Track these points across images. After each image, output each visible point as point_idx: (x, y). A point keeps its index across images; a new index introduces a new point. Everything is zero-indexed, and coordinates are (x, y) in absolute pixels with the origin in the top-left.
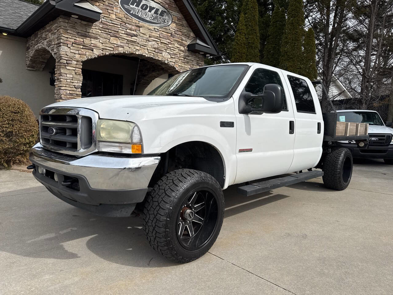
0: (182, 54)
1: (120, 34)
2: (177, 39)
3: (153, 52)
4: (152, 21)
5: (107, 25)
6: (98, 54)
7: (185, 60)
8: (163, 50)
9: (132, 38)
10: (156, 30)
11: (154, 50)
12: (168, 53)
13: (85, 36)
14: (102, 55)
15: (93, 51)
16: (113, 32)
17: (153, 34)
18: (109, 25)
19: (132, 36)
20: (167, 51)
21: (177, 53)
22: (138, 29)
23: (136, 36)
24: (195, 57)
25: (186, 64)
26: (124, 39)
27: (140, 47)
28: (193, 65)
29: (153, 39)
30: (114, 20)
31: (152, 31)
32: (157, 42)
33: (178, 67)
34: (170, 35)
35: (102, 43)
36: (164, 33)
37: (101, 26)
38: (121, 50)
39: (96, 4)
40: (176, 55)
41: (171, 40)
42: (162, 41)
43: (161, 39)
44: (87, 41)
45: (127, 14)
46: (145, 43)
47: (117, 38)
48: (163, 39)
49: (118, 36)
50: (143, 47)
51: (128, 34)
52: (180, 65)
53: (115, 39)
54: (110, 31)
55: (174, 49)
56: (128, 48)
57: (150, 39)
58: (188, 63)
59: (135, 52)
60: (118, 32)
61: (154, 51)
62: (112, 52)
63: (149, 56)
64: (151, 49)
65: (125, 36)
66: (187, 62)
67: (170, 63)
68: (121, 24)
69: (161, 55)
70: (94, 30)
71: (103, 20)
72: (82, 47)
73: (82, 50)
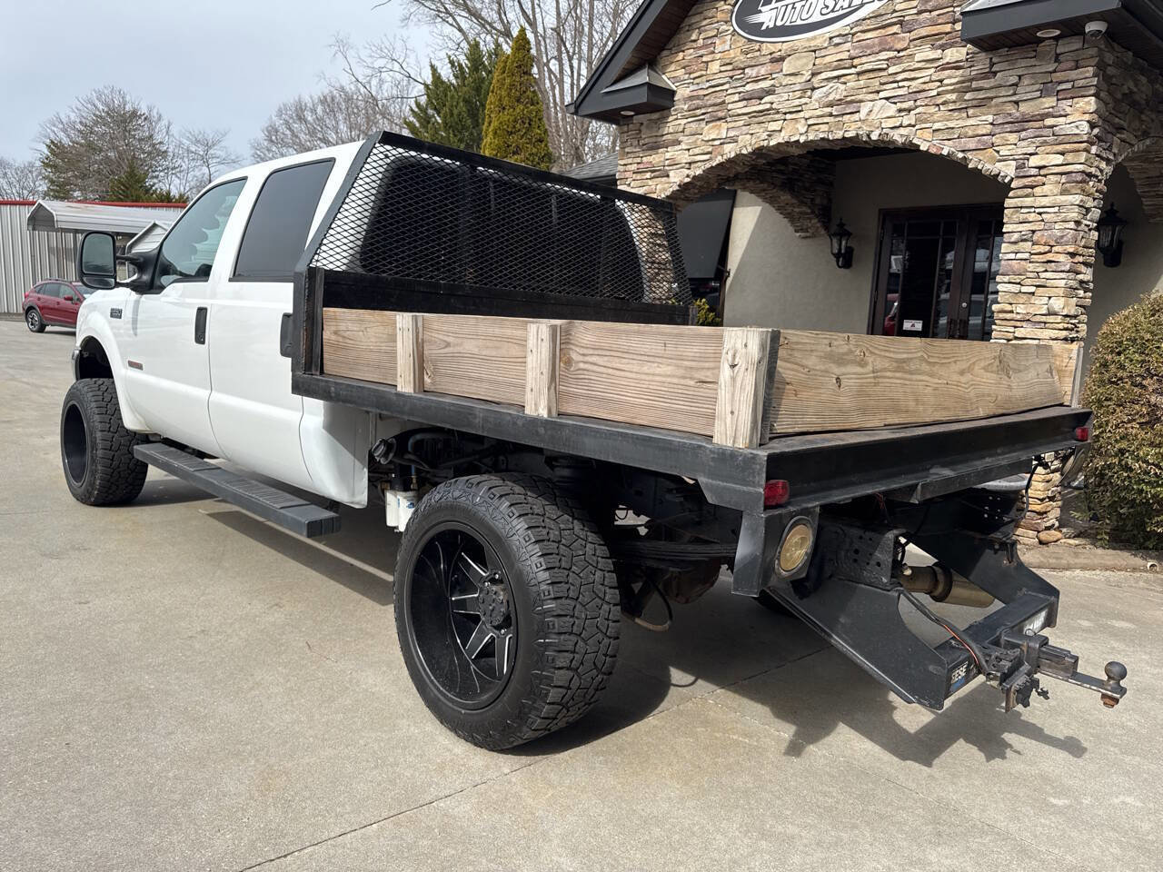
0: (953, 77)
1: (730, 107)
2: (924, 32)
3: (826, 120)
4: (832, 15)
5: (698, 97)
6: (677, 180)
7: (968, 96)
8: (860, 97)
9: (763, 101)
10: (836, 40)
11: (829, 110)
12: (887, 99)
13: (654, 147)
14: (688, 180)
15: (668, 176)
16: (710, 110)
17: (828, 59)
18: (705, 95)
19: (761, 99)
20: (882, 95)
21: (926, 87)
22: (776, 66)
23: (770, 92)
24: (1033, 62)
25: (971, 112)
26: (739, 115)
27: (785, 120)
28: (1017, 103)
29: (823, 76)
30: (716, 77)
31: (823, 53)
32: (842, 80)
33: (927, 135)
34: (896, 29)
35: (689, 150)
36: (869, 35)
37: (686, 107)
38: (730, 151)
39: (677, 59)
40: (919, 96)
41: (899, 46)
42: (859, 69)
43: (856, 62)
44: (656, 159)
45: (749, 40)
46: (797, 102)
47: (718, 123)
48: (864, 60)
49: (720, 114)
50: (794, 116)
51: (747, 98)
52: (936, 126)
53: (714, 127)
54: (703, 111)
55: (913, 75)
56: (749, 136)
57: (815, 81)
58: (981, 104)
59: (765, 143)
60: (724, 102)
61: (831, 115)
62: (708, 166)
63: (811, 138)
64: (818, 112)
65: (739, 108)
66: (975, 103)
67: (892, 133)
68: (731, 77)
69: (856, 117)
70: (674, 124)
71: (692, 88)
72: (648, 175)
73: (650, 182)
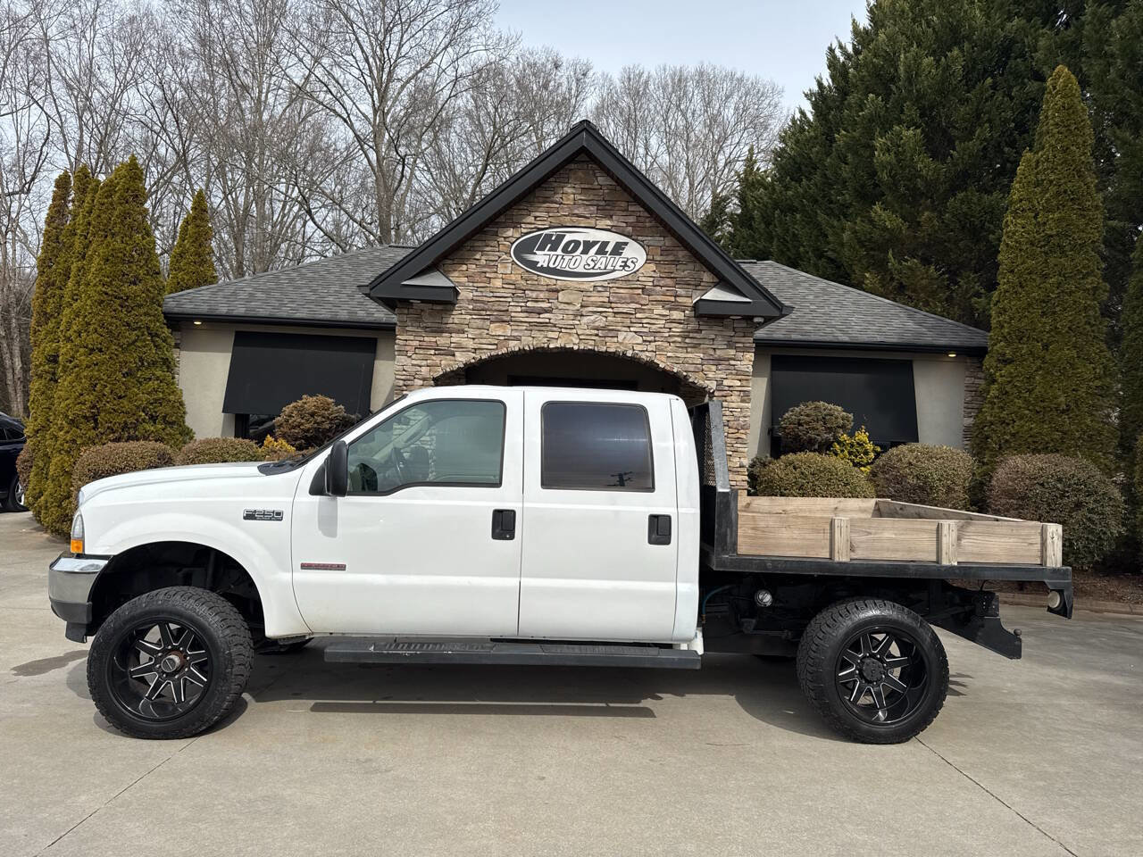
0: (677, 329)
1: (513, 314)
2: (659, 298)
3: (594, 338)
4: (592, 271)
5: (483, 302)
6: (464, 360)
7: (687, 340)
8: (619, 328)
9: (541, 316)
10: (600, 289)
11: (596, 332)
12: (636, 332)
13: (439, 331)
14: (473, 361)
15: (454, 355)
16: (495, 313)
17: (593, 299)
18: (489, 302)
19: (539, 314)
20: (632, 329)
21: (662, 330)
22: (553, 295)
23: (546, 311)
24: (721, 328)
25: (689, 350)
26: (522, 322)
27: (560, 332)
28: (714, 349)
29: (590, 309)
30: (499, 290)
31: (589, 294)
32: (604, 314)
33: (664, 359)
34: (640, 291)
35: (474, 339)
36: (622, 291)
37: (471, 307)
38: (514, 346)
39: (461, 269)
40: (658, 335)
41: (643, 302)
42: (615, 310)
43: (613, 305)
44: (442, 340)
45: (527, 271)
46: (571, 322)
47: (504, 324)
48: (619, 305)
49: (505, 318)
50: (568, 331)
51: (530, 311)
52: (669, 354)
53: (499, 327)
54: (488, 313)
55: (653, 321)
56: (531, 339)
57: (584, 311)
58: (696, 346)
59: (546, 346)
60: (507, 310)
61: (597, 335)
62: (493, 353)
63: (582, 347)
64: (588, 332)
65: (522, 316)
66: (692, 345)
67: (640, 354)
68: (513, 294)
69: (615, 339)
70: (456, 318)
71: (476, 294)
72: (432, 352)
73: (434, 358)
